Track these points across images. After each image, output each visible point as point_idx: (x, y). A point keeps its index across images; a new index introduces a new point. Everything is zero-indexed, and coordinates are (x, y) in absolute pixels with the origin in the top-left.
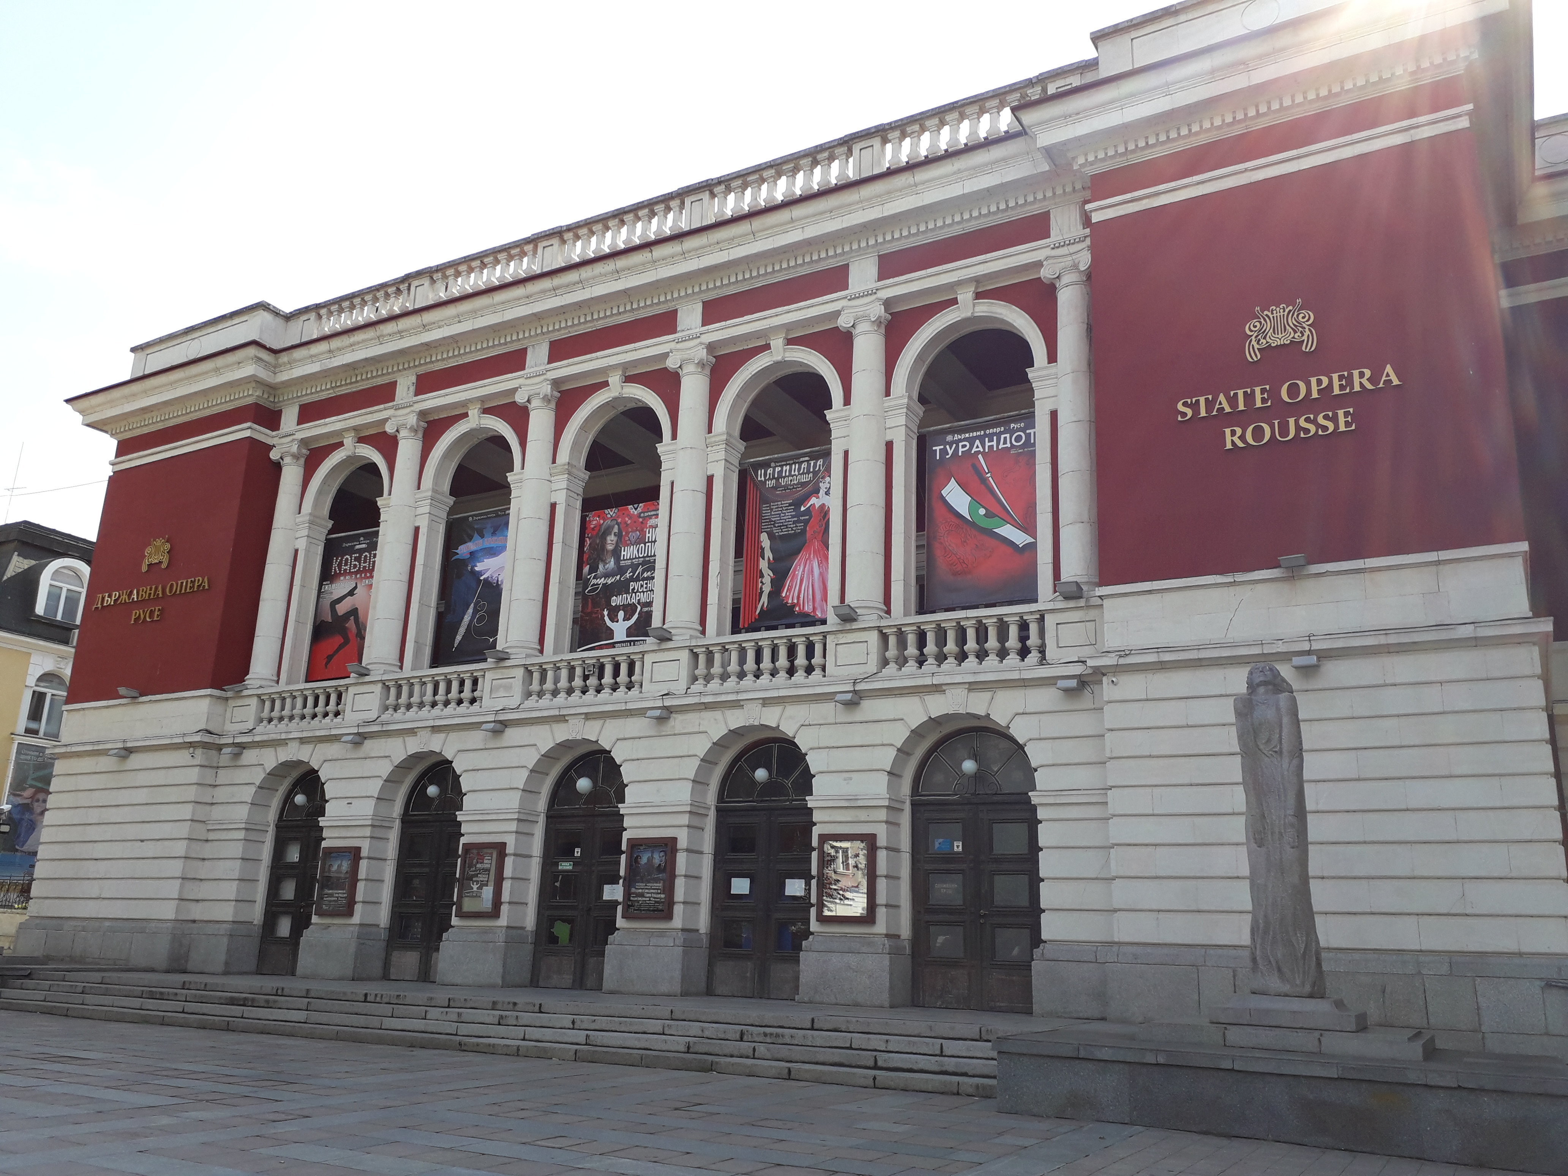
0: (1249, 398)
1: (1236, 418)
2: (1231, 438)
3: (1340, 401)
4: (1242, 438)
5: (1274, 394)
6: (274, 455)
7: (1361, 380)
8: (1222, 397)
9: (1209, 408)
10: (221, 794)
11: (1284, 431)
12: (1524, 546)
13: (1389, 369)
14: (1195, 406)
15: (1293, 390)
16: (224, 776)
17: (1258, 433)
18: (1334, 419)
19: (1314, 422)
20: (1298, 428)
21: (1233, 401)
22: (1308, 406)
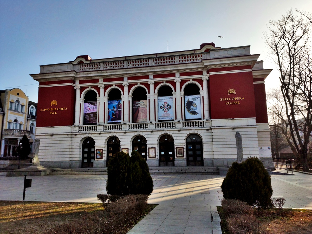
0: (228, 99)
1: (227, 101)
2: (226, 103)
3: (238, 100)
4: (228, 103)
5: (231, 99)
6: (75, 88)
7: (240, 98)
8: (225, 99)
9: (224, 100)
10: (73, 142)
11: (232, 103)
12: (256, 118)
13: (243, 97)
14: (222, 99)
15: (233, 99)
16: (73, 139)
17: (229, 103)
18: (237, 102)
19: (235, 103)
20: (234, 103)
21: (227, 99)
22: (235, 101)
